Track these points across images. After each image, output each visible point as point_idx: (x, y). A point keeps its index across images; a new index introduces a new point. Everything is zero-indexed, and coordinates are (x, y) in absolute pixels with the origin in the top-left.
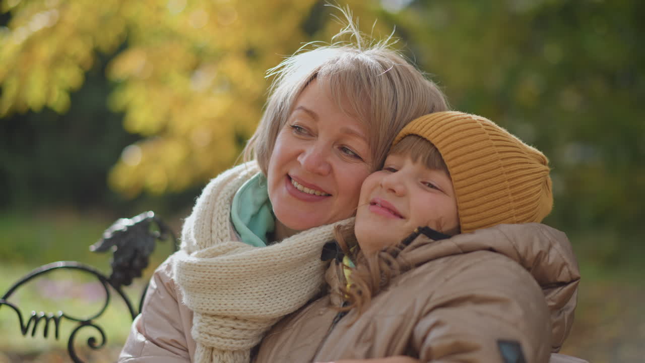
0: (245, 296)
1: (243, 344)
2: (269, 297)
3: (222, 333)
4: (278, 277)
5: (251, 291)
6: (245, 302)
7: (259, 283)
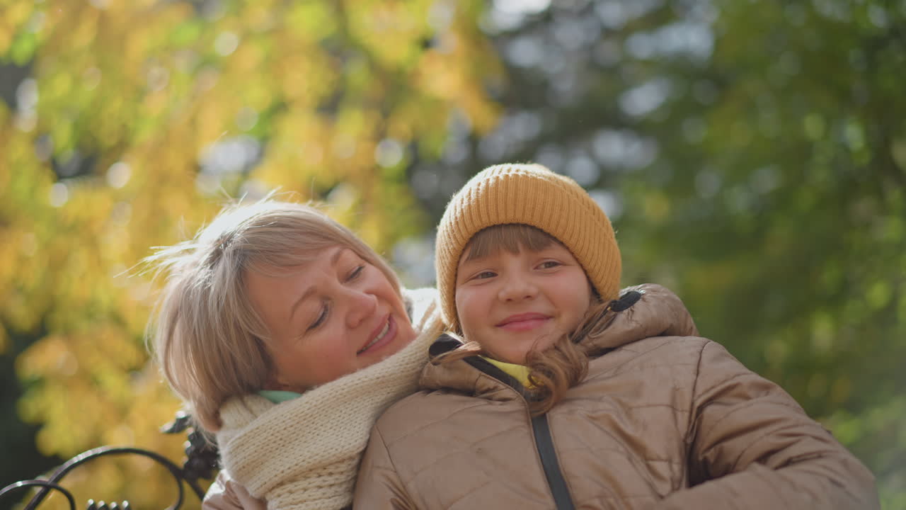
0: (319, 438)
1: (336, 501)
2: (345, 428)
3: (310, 496)
4: (349, 404)
5: (323, 429)
6: (322, 443)
7: (330, 417)
